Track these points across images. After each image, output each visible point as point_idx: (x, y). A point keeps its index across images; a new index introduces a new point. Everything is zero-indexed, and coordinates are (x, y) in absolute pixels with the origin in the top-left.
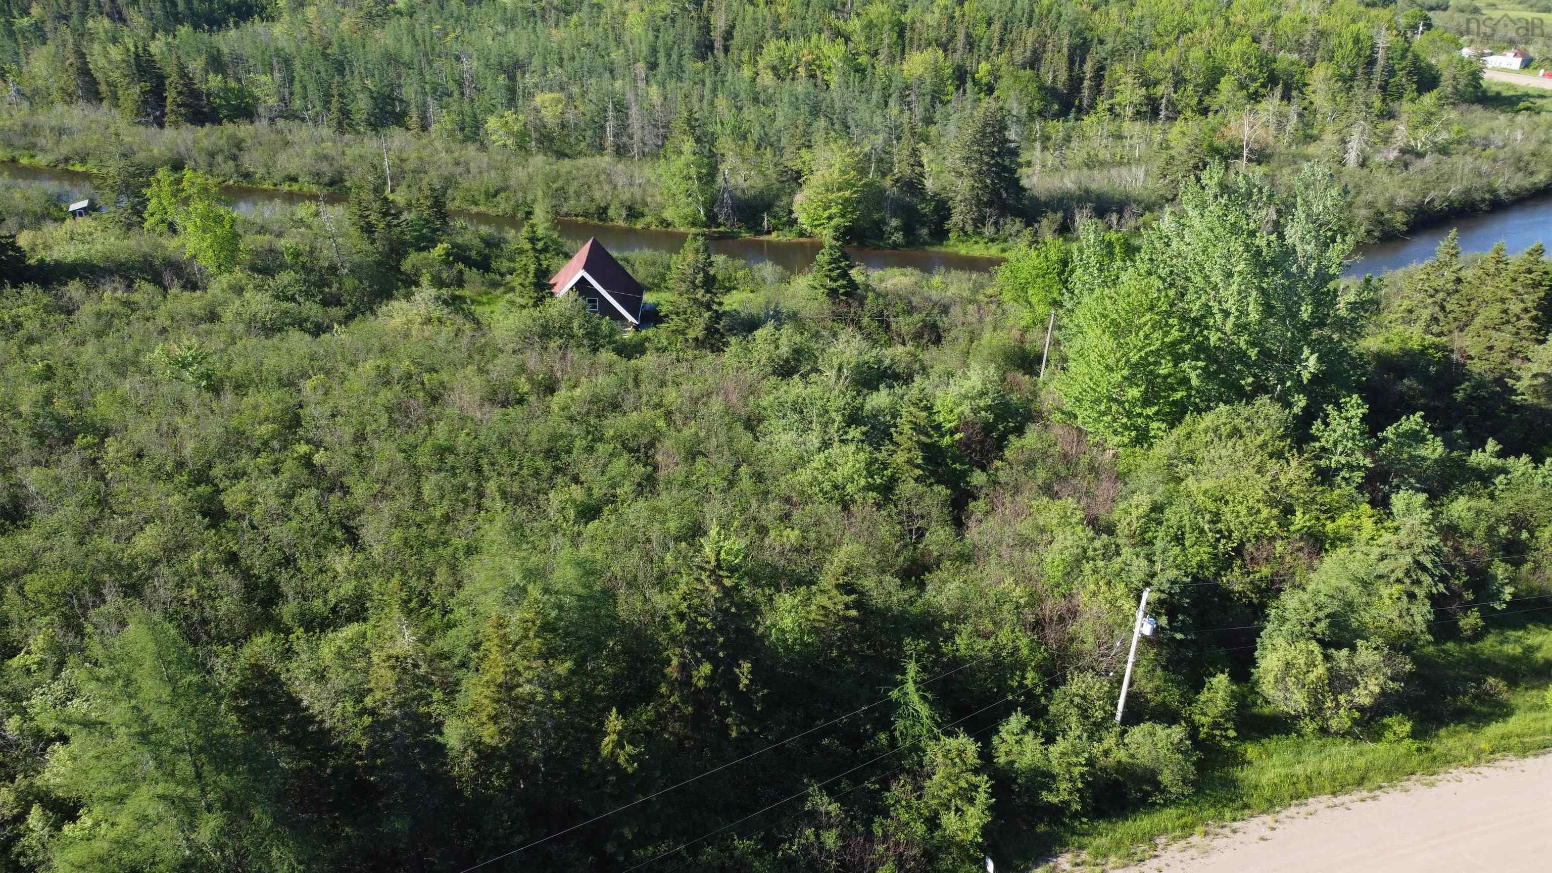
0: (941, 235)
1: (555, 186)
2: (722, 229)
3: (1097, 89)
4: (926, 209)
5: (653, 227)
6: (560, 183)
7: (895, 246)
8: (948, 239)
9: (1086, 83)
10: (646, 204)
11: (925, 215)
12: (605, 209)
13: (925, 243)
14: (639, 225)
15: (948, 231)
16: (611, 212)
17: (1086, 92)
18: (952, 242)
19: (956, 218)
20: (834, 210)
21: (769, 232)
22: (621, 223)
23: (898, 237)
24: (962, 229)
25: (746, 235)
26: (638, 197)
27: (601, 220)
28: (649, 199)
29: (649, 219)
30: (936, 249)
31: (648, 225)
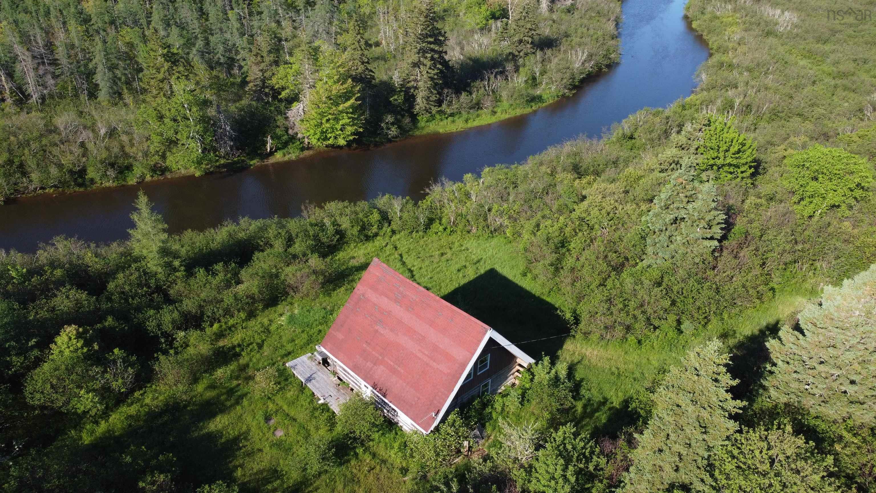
0: (414, 119)
4: (397, 99)
5: (148, 178)
7: (393, 140)
8: (419, 121)
10: (126, 155)
12: (83, 172)
13: (410, 130)
14: (132, 180)
15: (417, 114)
16: (91, 173)
20: (345, 120)
21: (271, 153)
22: (109, 184)
24: (427, 111)
25: (255, 162)
26: (116, 151)
27: (80, 185)
28: (130, 151)
29: (138, 171)
31: (143, 177)
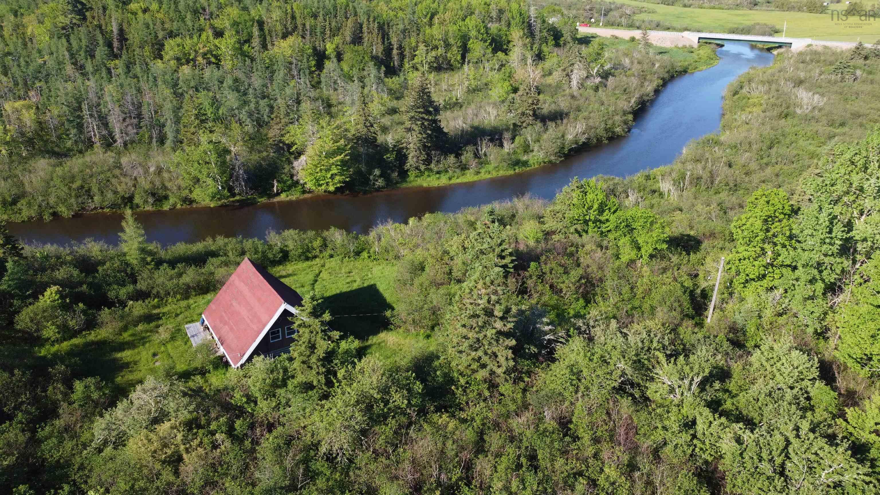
0: (404, 174)
1: (74, 186)
2: (238, 198)
3: (402, 56)
4: (390, 157)
5: (179, 206)
6: (78, 183)
7: (379, 189)
8: (408, 176)
9: (395, 52)
10: (165, 188)
11: (391, 162)
12: (131, 198)
13: (397, 183)
14: (166, 207)
15: (407, 170)
16: (137, 200)
17: (396, 58)
18: (412, 178)
19: (411, 162)
20: (334, 171)
21: (278, 194)
22: (149, 208)
23: (380, 182)
24: (417, 168)
25: (263, 200)
26: (158, 184)
28: (169, 185)
29: (172, 200)
30: (404, 185)
31: (174, 205)
